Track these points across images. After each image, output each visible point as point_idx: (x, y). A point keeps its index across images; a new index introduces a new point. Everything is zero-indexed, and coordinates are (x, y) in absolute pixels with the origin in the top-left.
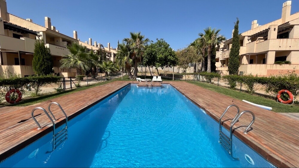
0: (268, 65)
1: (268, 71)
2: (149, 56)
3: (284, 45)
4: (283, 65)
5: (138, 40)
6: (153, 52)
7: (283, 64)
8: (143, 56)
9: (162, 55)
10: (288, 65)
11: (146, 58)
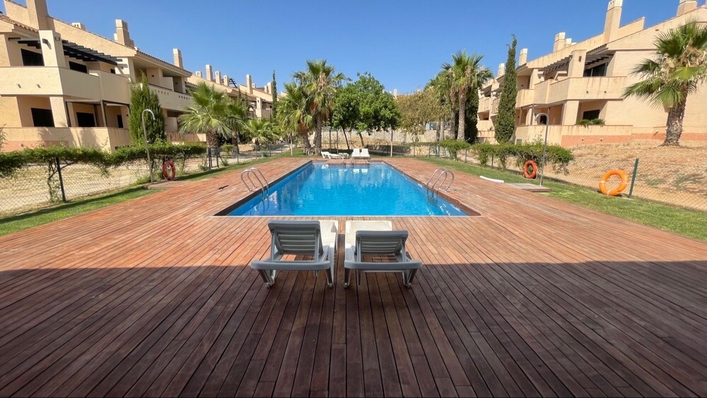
0: (564, 128)
1: (564, 138)
2: (345, 108)
3: (594, 88)
4: (590, 127)
5: (322, 76)
6: (352, 100)
7: (591, 124)
8: (333, 108)
9: (370, 107)
10: (598, 127)
11: (339, 112)
